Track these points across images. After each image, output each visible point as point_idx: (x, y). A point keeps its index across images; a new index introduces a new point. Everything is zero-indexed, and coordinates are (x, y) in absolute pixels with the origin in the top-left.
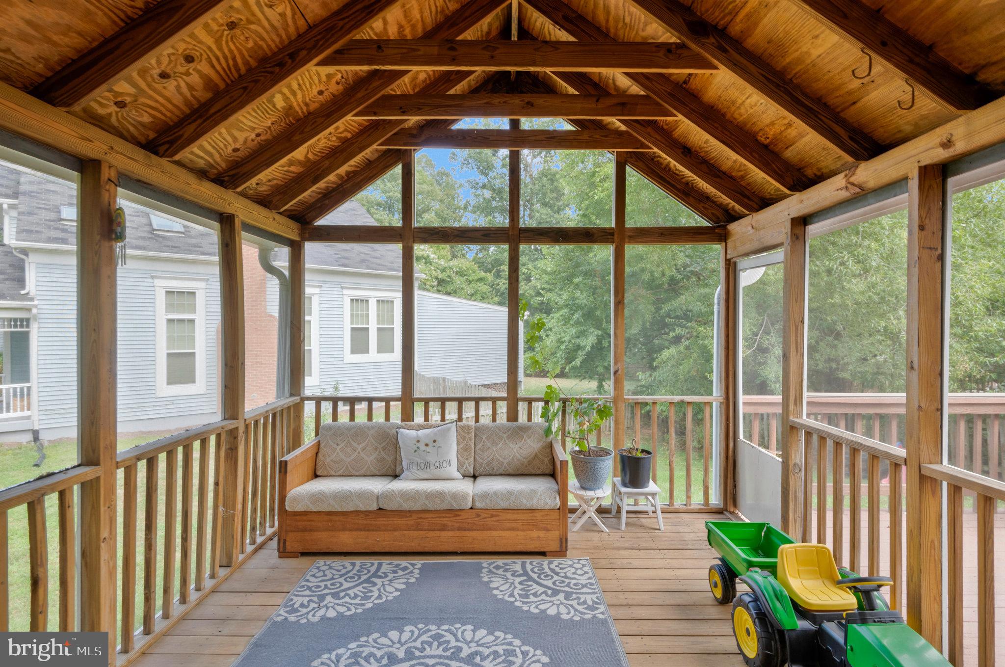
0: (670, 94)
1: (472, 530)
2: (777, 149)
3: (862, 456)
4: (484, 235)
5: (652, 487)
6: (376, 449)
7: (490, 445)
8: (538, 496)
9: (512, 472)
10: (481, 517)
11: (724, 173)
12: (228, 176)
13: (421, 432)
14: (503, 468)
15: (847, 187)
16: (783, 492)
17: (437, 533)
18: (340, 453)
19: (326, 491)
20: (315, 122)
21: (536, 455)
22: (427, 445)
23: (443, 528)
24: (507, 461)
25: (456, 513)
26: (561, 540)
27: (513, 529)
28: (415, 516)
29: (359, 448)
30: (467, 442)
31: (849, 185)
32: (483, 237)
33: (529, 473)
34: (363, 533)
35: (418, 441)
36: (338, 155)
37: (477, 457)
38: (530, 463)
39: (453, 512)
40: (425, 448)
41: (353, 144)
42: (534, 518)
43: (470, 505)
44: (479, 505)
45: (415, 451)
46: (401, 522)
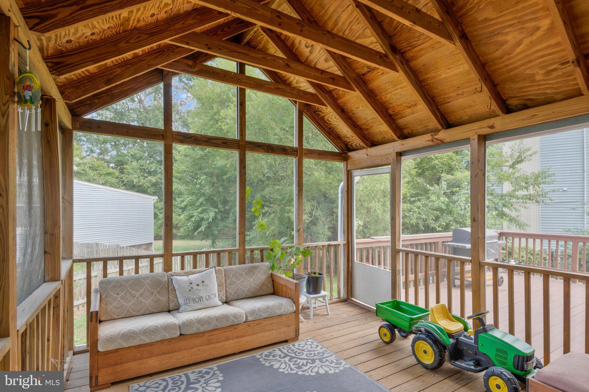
0: (354, 79)
1: (245, 336)
2: (395, 118)
3: (442, 262)
4: (223, 143)
5: (323, 293)
6: (152, 293)
7: (235, 280)
8: (284, 307)
9: (250, 295)
10: (251, 326)
11: (358, 126)
12: (52, 62)
13: (191, 277)
14: (245, 294)
15: (432, 140)
16: (392, 284)
17: (223, 343)
18: (121, 301)
19: (135, 329)
20: (140, 36)
21: (264, 283)
22: (198, 285)
23: (227, 339)
24: (247, 289)
25: (235, 327)
26: (296, 330)
27: (270, 330)
28: (207, 335)
29: (138, 294)
30: (221, 280)
31: (434, 139)
32: (222, 144)
33: (261, 294)
34: (167, 355)
35: (191, 283)
36: (129, 66)
37: (227, 289)
38: (260, 288)
39: (233, 326)
40: (197, 287)
41: (143, 60)
42: (282, 321)
43: (244, 319)
44: (250, 319)
45: (190, 291)
46: (197, 341)
